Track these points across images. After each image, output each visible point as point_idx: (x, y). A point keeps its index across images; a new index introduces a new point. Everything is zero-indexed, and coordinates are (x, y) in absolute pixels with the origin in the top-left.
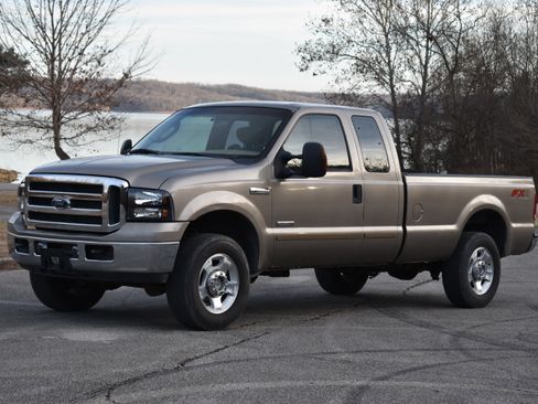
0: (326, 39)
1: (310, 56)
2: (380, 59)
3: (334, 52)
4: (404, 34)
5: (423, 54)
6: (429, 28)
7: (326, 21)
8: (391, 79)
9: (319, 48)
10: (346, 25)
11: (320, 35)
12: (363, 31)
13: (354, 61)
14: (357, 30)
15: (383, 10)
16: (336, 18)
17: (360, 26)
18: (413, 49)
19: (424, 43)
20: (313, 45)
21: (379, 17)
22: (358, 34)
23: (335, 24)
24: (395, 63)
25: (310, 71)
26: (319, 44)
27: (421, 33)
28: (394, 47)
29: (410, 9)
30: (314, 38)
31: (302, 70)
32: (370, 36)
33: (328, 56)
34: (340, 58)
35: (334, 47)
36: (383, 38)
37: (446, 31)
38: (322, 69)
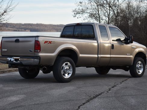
0: (81, 8)
1: (77, 13)
2: (96, 13)
3: (83, 12)
5: (108, 12)
6: (110, 4)
7: (81, 3)
8: (99, 19)
9: (79, 11)
10: (86, 4)
11: (79, 7)
12: (91, 5)
13: (89, 14)
14: (89, 5)
16: (83, 2)
18: (105, 10)
19: (108, 9)
20: (77, 9)
21: (96, 2)
23: (83, 4)
24: (101, 15)
25: (76, 17)
26: (79, 9)
27: (107, 5)
28: (100, 10)
31: (74, 17)
32: (93, 7)
33: (81, 12)
34: (85, 13)
35: (83, 10)
37: (115, 5)
38: (80, 16)
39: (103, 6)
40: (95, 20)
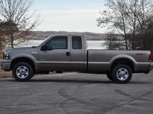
0: (105, 17)
1: (101, 22)
2: (121, 22)
3: (107, 21)
4: (128, 15)
5: (134, 21)
6: (135, 13)
7: (105, 12)
9: (103, 20)
10: (111, 13)
11: (103, 16)
12: (116, 14)
13: (113, 23)
15: (122, 8)
17: (115, 13)
18: (131, 19)
19: (134, 17)
20: (101, 19)
21: (120, 10)
22: (114, 15)
23: (108, 12)
24: (126, 23)
25: (101, 26)
26: (103, 18)
27: (133, 14)
28: (125, 18)
29: (129, 7)
30: (102, 17)
31: (98, 26)
32: (119, 16)
34: (109, 22)
35: (107, 19)
36: (122, 16)
37: (140, 14)
38: (104, 25)
40: (119, 29)
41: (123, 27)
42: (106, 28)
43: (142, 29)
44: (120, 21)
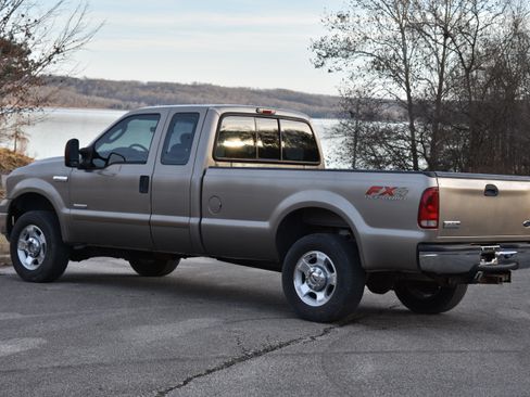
0: (342, 36)
1: (328, 53)
2: (397, 57)
3: (349, 49)
5: (441, 52)
6: (447, 26)
7: (342, 17)
8: (407, 77)
9: (335, 45)
10: (362, 22)
11: (335, 31)
12: (380, 27)
14: (374, 27)
15: (400, 7)
16: (351, 14)
17: (376, 23)
18: (430, 47)
19: (441, 41)
20: (329, 40)
21: (396, 15)
22: (375, 31)
23: (352, 20)
24: (412, 61)
25: (325, 69)
26: (335, 41)
29: (427, 6)
30: (331, 35)
31: (317, 66)
32: (387, 33)
33: (343, 52)
34: (355, 55)
35: (350, 44)
36: (400, 35)
37: (463, 29)
38: (337, 66)
39: (420, 30)
40: (391, 80)
41: (402, 74)
42: (345, 74)
43: (468, 81)
44: (392, 52)
